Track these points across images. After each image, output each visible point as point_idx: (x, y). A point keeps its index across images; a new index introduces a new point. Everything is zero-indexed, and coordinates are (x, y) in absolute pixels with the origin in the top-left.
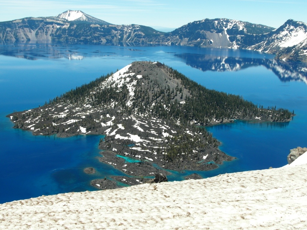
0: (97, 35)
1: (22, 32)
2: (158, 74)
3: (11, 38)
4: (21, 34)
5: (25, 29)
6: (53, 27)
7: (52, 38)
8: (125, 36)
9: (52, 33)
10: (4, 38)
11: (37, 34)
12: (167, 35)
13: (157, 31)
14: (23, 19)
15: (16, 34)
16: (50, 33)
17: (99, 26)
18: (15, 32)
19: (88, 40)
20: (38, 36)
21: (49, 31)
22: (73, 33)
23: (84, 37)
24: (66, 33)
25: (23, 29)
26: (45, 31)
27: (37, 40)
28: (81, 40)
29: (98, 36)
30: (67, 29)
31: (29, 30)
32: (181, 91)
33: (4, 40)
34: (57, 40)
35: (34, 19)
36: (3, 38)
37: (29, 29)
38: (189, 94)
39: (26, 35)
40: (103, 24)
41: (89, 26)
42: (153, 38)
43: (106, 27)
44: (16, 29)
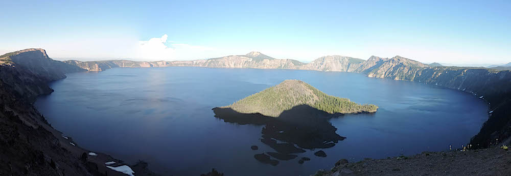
3: (221, 66)
5: (229, 61)
6: (243, 60)
8: (283, 65)
11: (234, 65)
12: (305, 64)
13: (301, 63)
14: (228, 57)
16: (242, 63)
17: (268, 60)
23: (260, 66)
24: (250, 64)
26: (239, 62)
35: (234, 56)
36: (217, 66)
37: (231, 62)
38: (318, 99)
39: (229, 65)
40: (271, 59)
41: (262, 60)
42: (298, 66)
43: (272, 60)
44: (224, 62)
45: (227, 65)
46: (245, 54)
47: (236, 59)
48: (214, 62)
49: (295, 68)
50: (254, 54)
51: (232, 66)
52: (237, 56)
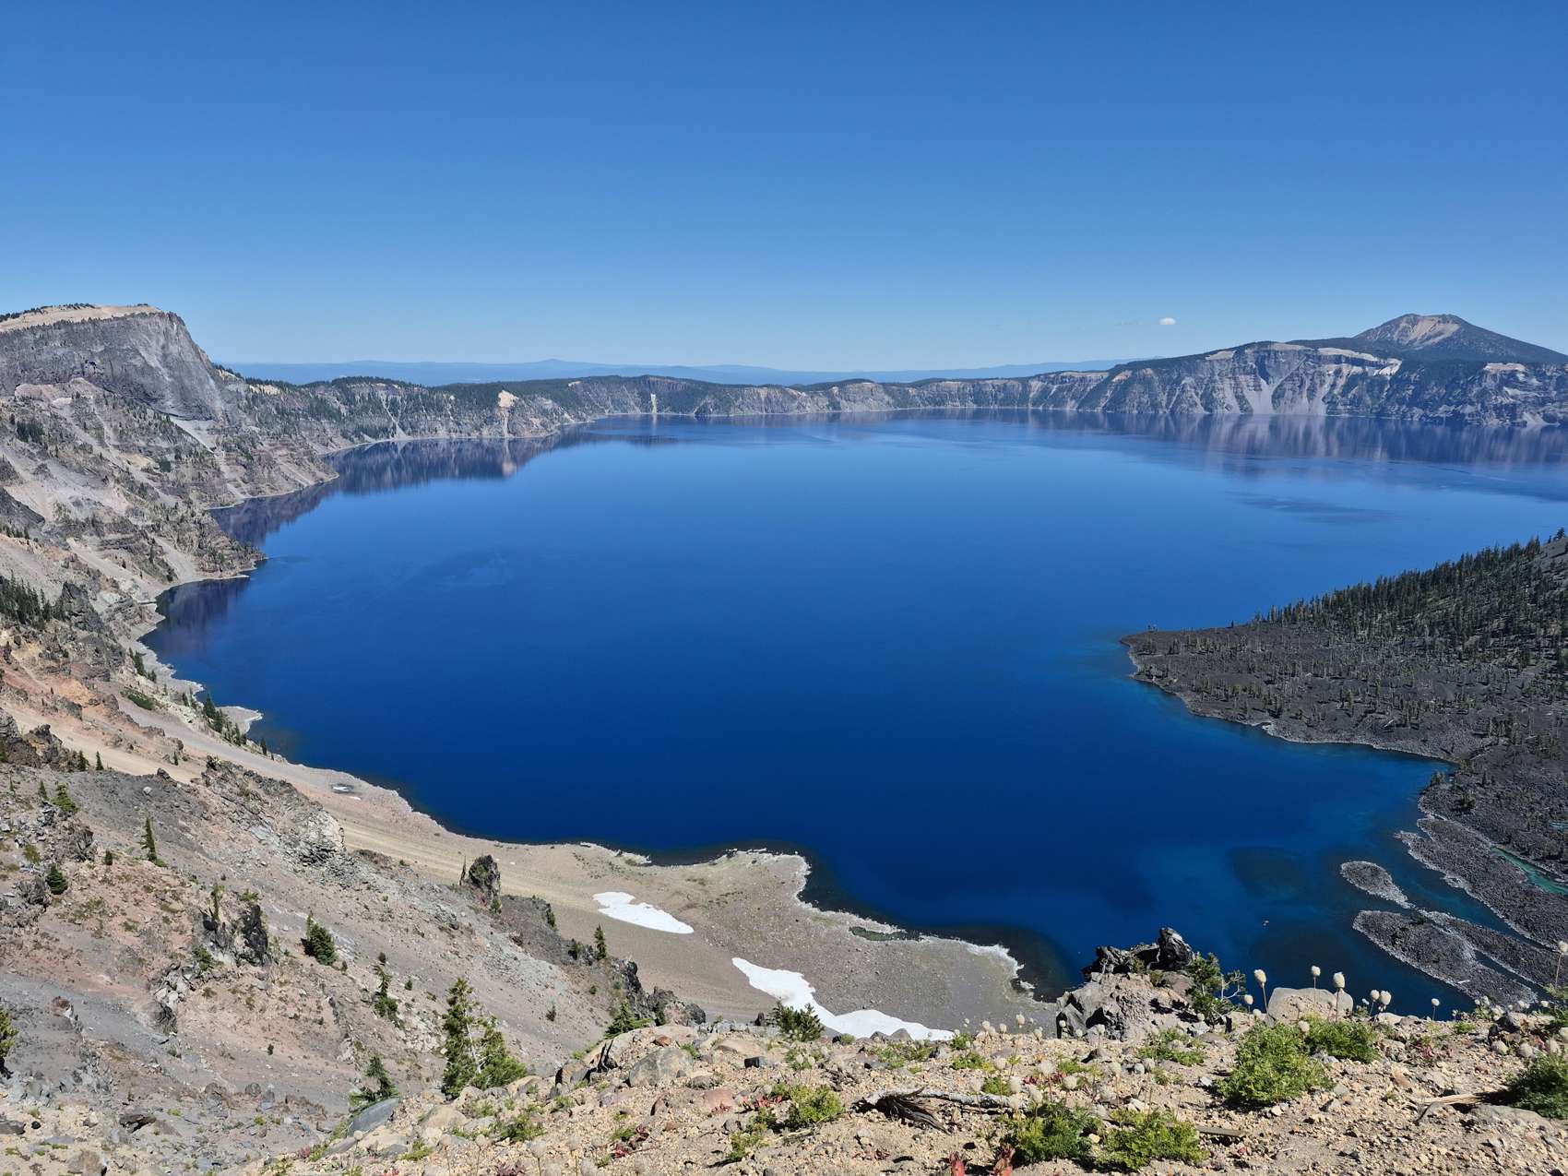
0: (1506, 401)
1: (1229, 390)
3: (1191, 406)
4: (1226, 394)
5: (1242, 378)
6: (1338, 373)
7: (1328, 408)
9: (1330, 392)
10: (1171, 406)
11: (1277, 396)
14: (1240, 351)
15: (1211, 394)
16: (1326, 388)
17: (1520, 368)
18: (1207, 388)
19: (1467, 418)
20: (1282, 402)
21: (1321, 385)
22: (1410, 392)
23: (1452, 408)
24: (1381, 392)
25: (1235, 379)
26: (1308, 383)
27: (1272, 412)
28: (1438, 417)
29: (1514, 405)
30: (1389, 378)
31: (1252, 384)
33: (1168, 412)
34: (1347, 415)
35: (1276, 347)
36: (1167, 406)
37: (1256, 380)
39: (1240, 398)
40: (1540, 360)
41: (1476, 370)
43: (1551, 371)
44: (1212, 381)
46: (1351, 333)
48: (1147, 382)
50: (1418, 332)
52: (1299, 347)
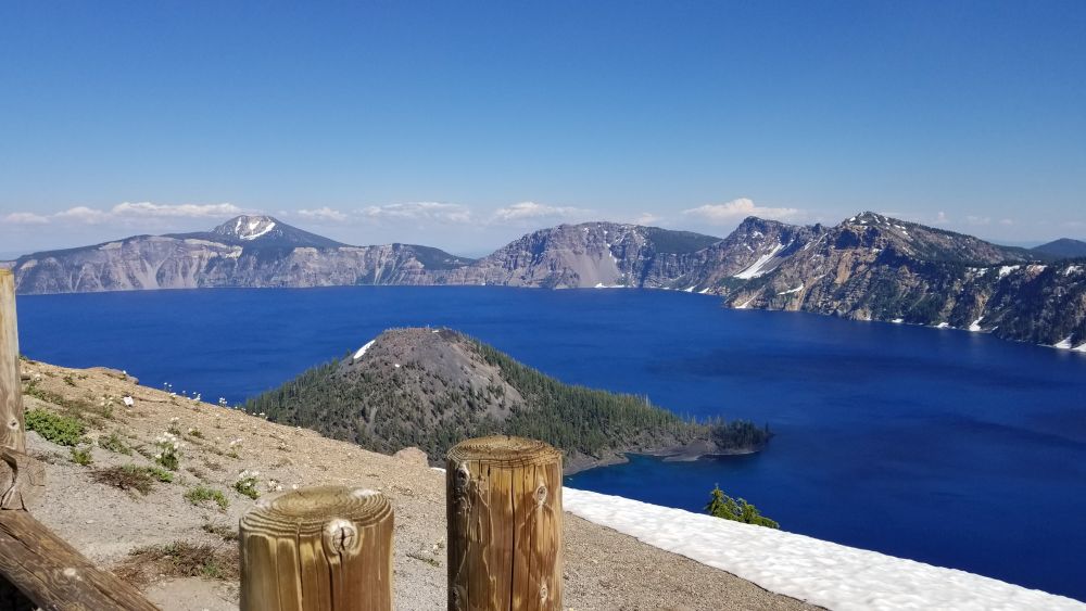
0: (309, 271)
1: (122, 272)
2: (445, 355)
3: (93, 286)
4: (120, 275)
5: (131, 263)
6: (201, 257)
7: (198, 281)
8: (378, 272)
9: (198, 271)
10: (77, 286)
11: (160, 276)
12: (473, 263)
13: (453, 258)
14: (126, 242)
15: (108, 277)
16: (194, 269)
17: (314, 250)
18: (104, 272)
20: (164, 279)
21: (191, 266)
22: (250, 268)
23: (280, 278)
24: (233, 268)
25: (126, 264)
26: (181, 264)
27: (157, 287)
29: (313, 273)
30: (236, 260)
31: (139, 267)
32: (499, 392)
33: (75, 292)
34: (212, 286)
35: (153, 239)
36: (73, 287)
37: (142, 264)
38: (519, 399)
39: (131, 278)
40: (323, 245)
41: (288, 251)
42: (444, 273)
43: (331, 251)
44: (106, 266)
45: (124, 279)
47: (165, 250)
48: (52, 268)
49: (427, 280)
50: (250, 228)
51: (149, 282)
52: (170, 239)
